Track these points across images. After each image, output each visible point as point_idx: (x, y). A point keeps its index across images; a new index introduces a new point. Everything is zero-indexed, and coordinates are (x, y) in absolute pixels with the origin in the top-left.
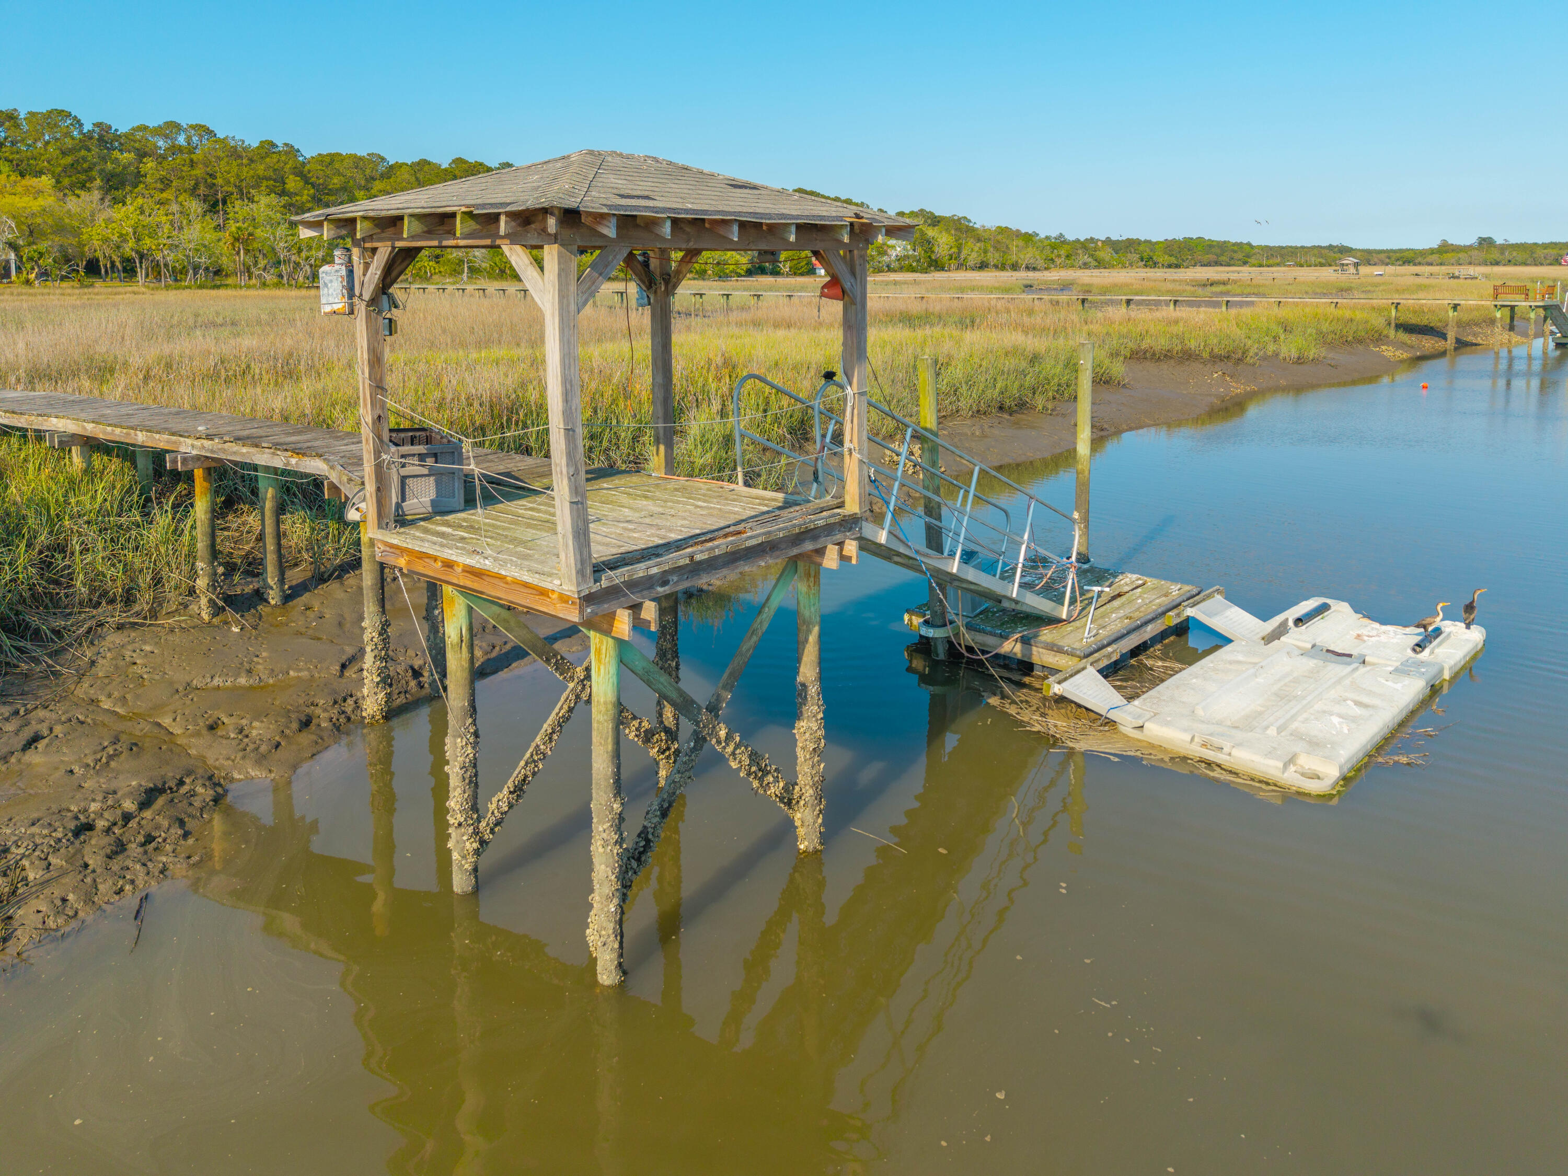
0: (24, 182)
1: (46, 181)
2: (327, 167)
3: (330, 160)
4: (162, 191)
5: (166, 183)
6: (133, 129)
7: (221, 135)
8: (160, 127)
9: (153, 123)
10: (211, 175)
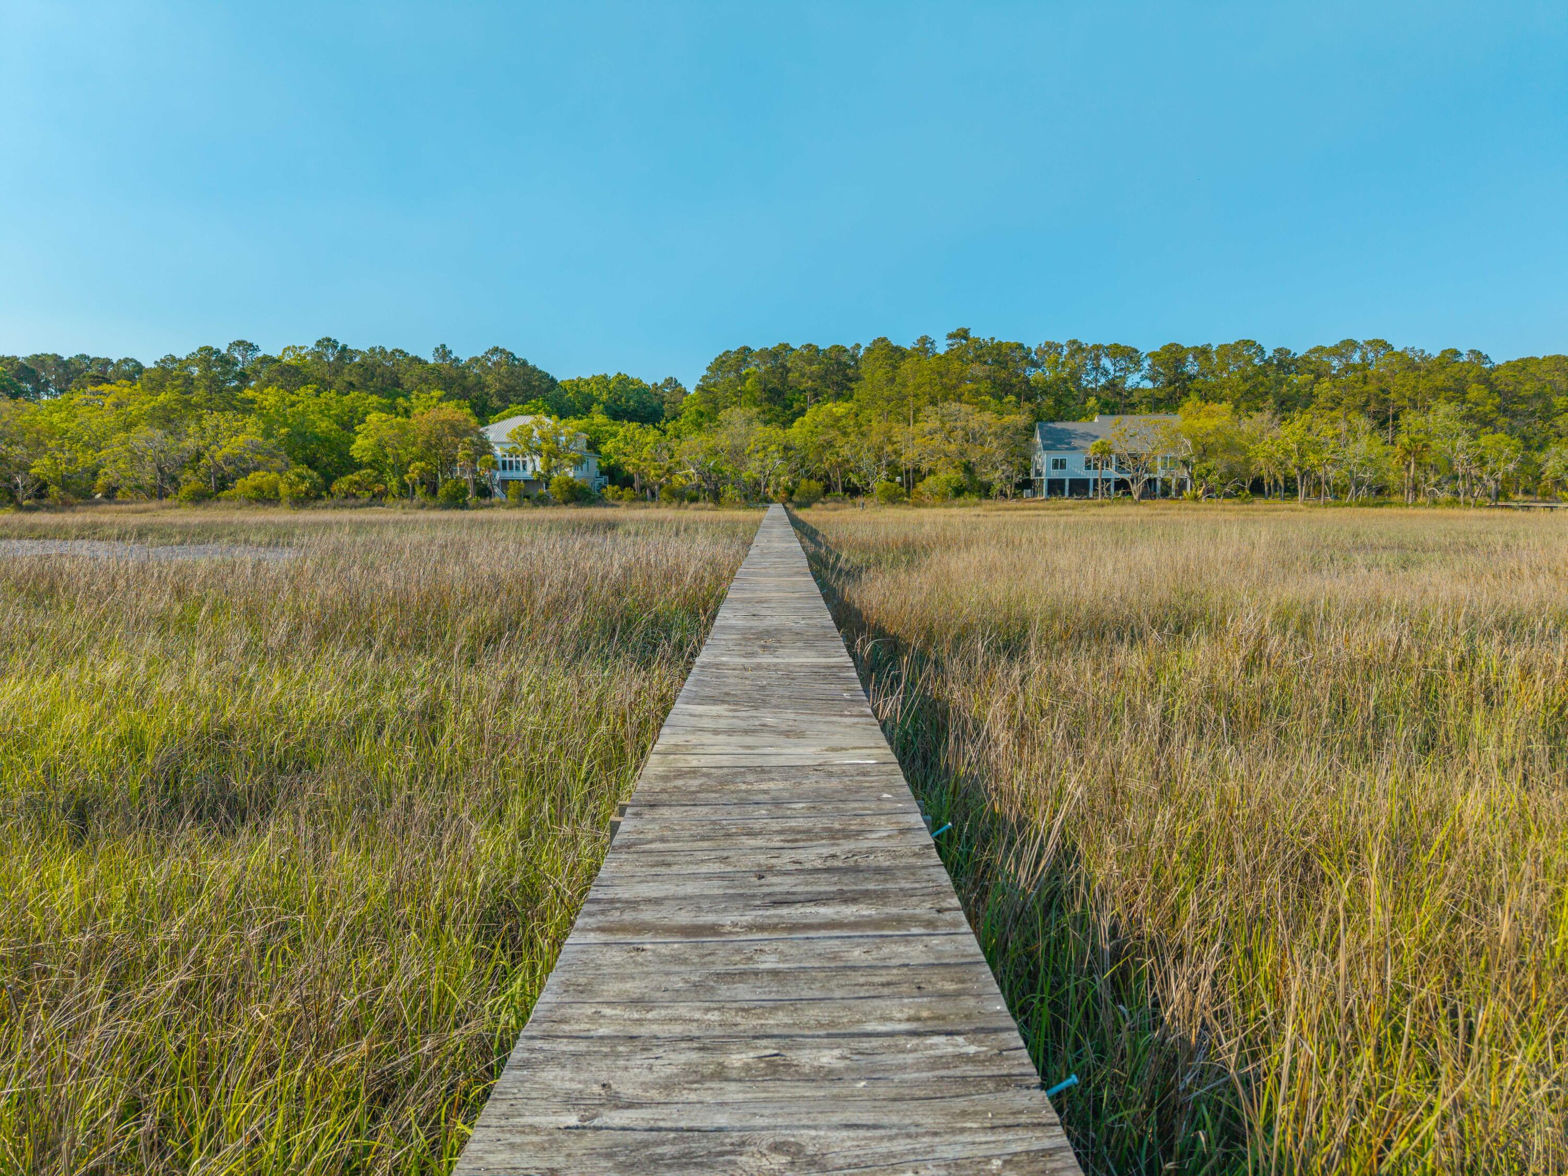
0: (1207, 407)
1: (1226, 406)
2: (1520, 372)
3: (1523, 365)
4: (1332, 409)
5: (1336, 402)
6: (1310, 352)
7: (1398, 348)
8: (1336, 346)
9: (1329, 343)
10: (1383, 391)
